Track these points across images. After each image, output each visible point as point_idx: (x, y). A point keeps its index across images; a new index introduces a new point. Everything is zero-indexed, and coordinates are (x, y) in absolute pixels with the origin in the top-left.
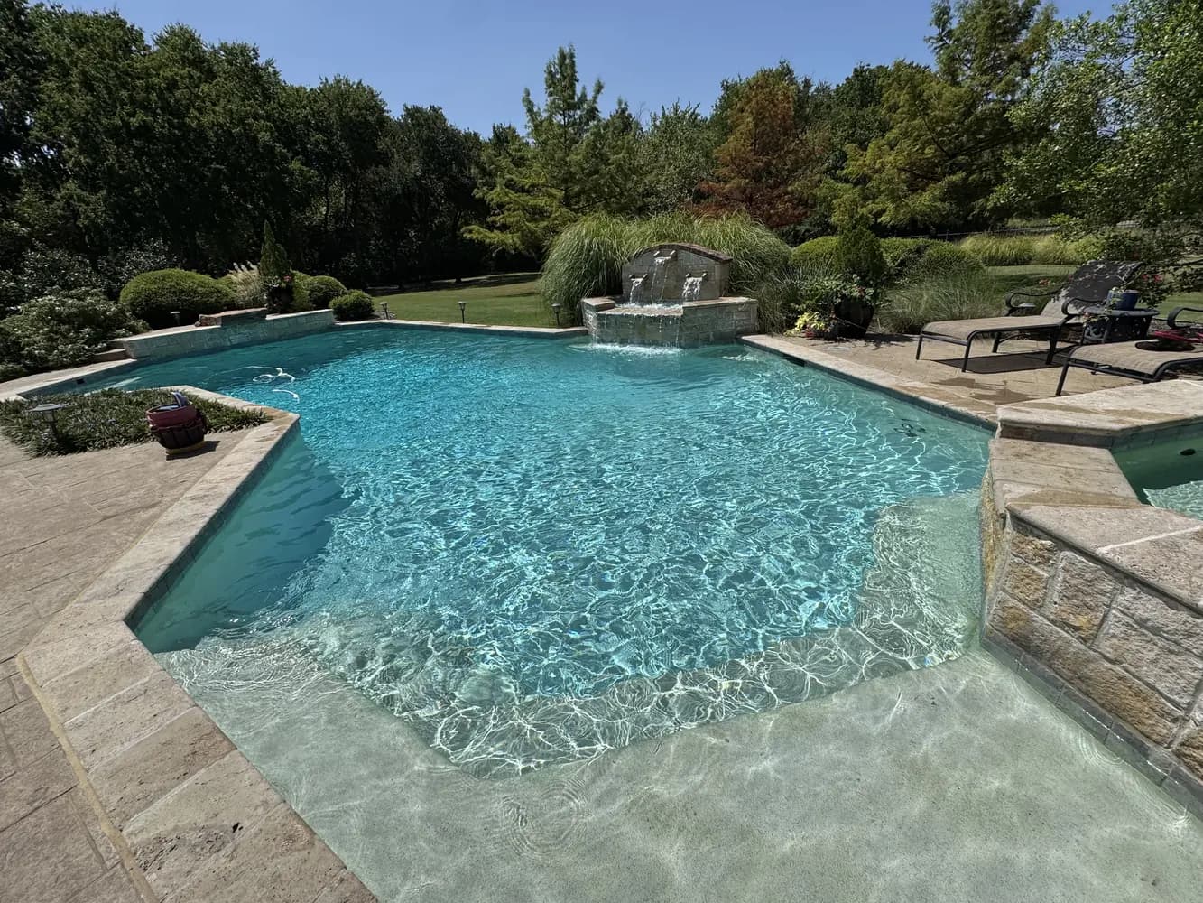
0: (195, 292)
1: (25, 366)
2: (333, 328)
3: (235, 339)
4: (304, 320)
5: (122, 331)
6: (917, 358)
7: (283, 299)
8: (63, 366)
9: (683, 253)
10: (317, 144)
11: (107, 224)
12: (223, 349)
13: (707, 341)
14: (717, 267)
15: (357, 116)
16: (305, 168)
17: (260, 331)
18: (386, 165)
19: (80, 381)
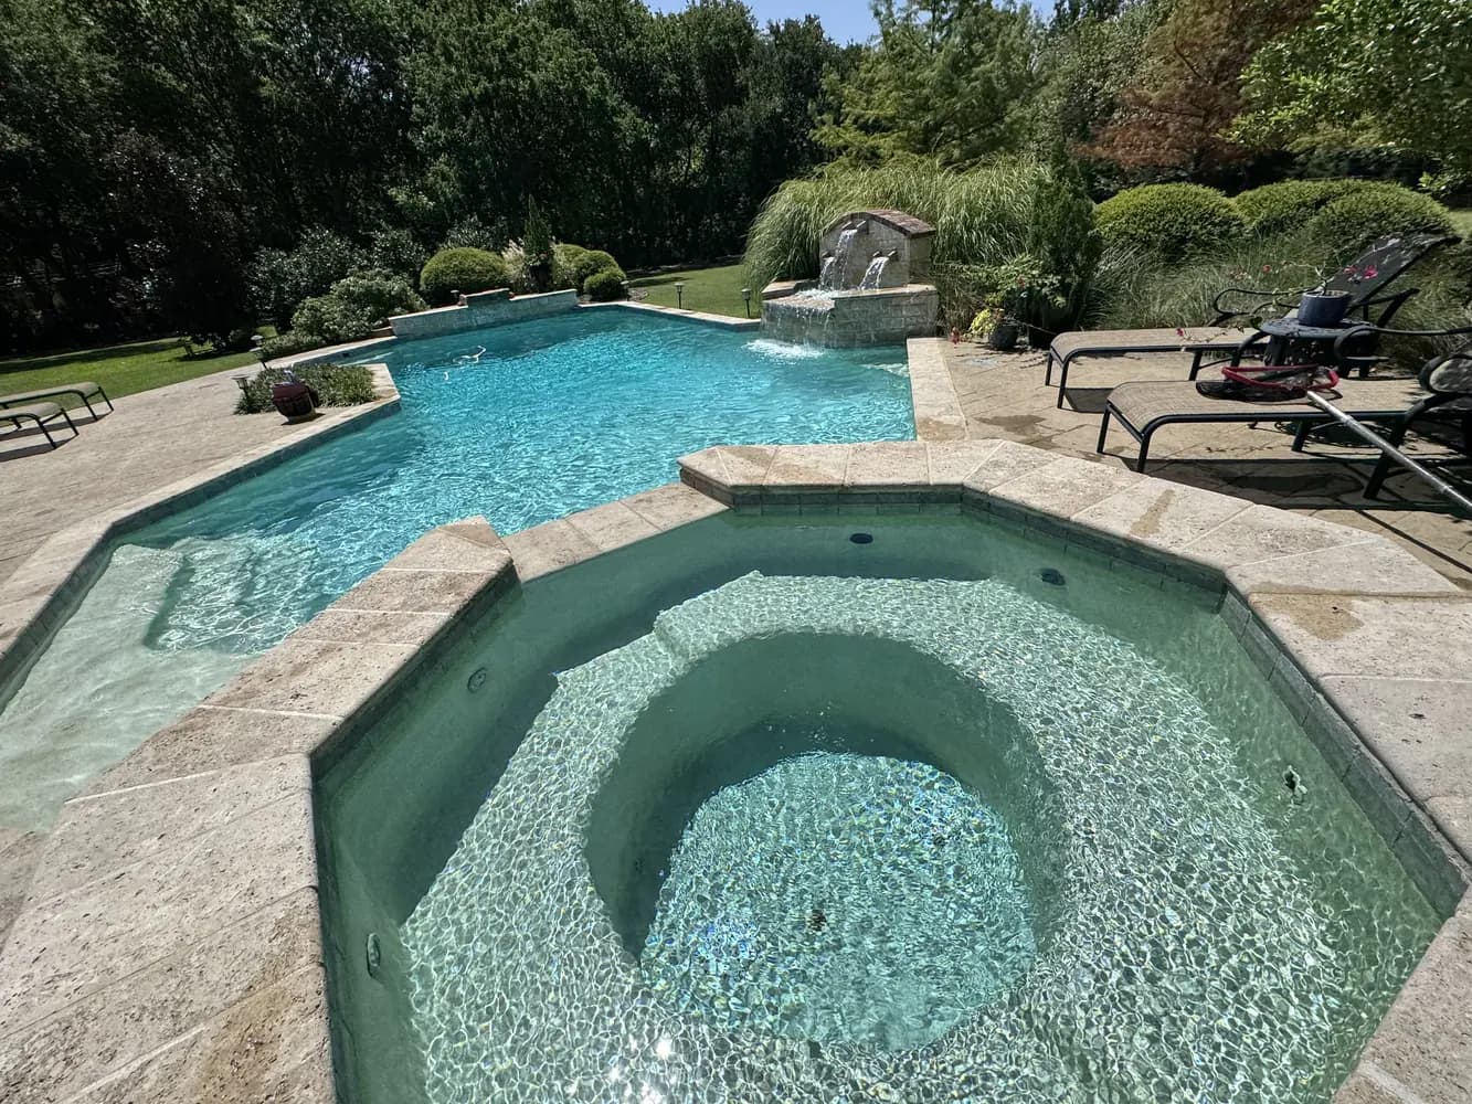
0: (473, 271)
1: (325, 338)
2: (576, 310)
3: (481, 320)
4: (546, 301)
5: (398, 310)
6: (1047, 383)
7: (542, 277)
8: (349, 341)
9: (874, 224)
10: (670, 85)
11: (456, 199)
12: (469, 329)
13: (867, 344)
14: (906, 243)
15: (718, 45)
16: (639, 121)
17: (503, 311)
18: (740, 104)
19: (346, 354)
